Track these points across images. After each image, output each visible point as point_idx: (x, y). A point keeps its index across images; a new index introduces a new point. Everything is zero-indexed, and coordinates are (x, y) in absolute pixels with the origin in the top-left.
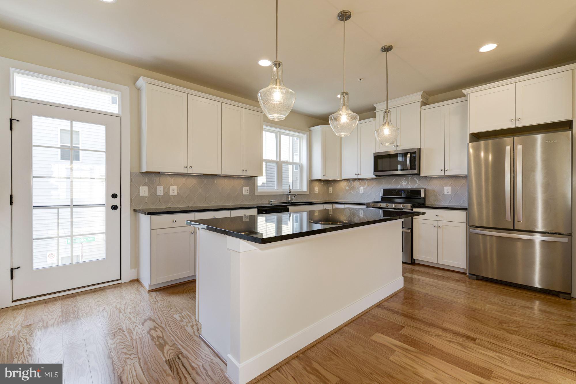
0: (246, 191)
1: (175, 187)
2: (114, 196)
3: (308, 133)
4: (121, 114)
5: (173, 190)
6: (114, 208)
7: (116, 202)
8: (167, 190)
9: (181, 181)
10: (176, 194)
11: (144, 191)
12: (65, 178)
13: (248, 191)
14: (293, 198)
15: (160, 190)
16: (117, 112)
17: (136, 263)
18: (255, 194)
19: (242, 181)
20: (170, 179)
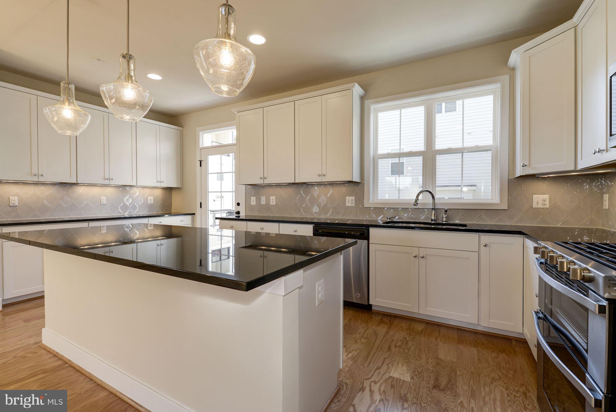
0: (350, 201)
1: (274, 198)
2: (238, 204)
5: (273, 200)
6: (238, 212)
7: (239, 209)
8: (268, 200)
9: (280, 191)
10: (274, 203)
11: (253, 201)
13: (354, 202)
15: (263, 201)
18: (365, 207)
19: (344, 189)
20: (271, 190)
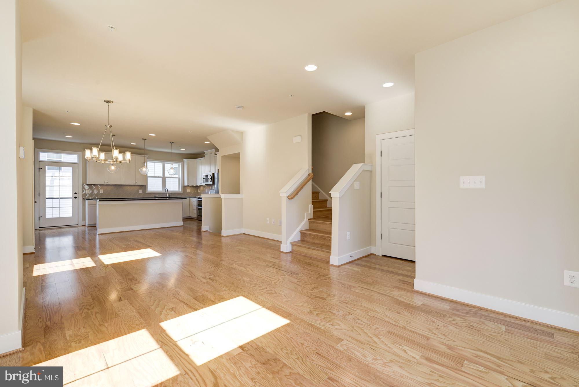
0: (140, 191)
1: (102, 190)
2: (76, 193)
3: (182, 162)
4: (78, 163)
6: (76, 198)
7: (76, 195)
8: (98, 191)
9: (105, 187)
10: (103, 193)
12: (70, 177)
14: (170, 195)
15: (96, 191)
16: (77, 162)
17: (84, 219)
18: (148, 193)
19: (138, 187)
